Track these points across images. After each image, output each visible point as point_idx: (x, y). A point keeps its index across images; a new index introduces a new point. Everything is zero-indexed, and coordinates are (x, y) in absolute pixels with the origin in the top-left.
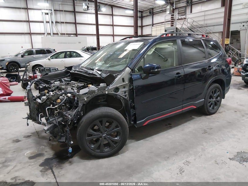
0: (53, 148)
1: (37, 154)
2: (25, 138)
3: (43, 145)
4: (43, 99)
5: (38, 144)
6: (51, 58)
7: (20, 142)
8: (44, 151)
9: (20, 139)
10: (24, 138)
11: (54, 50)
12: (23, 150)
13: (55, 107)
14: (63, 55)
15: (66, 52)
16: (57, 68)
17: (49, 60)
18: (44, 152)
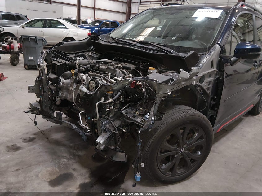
0: (82, 163)
1: (61, 175)
2: (26, 142)
3: (64, 157)
4: (63, 83)
5: (54, 154)
6: (26, 25)
7: (20, 151)
8: (71, 169)
9: (19, 145)
10: (24, 142)
11: (26, 17)
12: (31, 166)
13: (108, 102)
14: (40, 23)
15: (45, 20)
16: (44, 38)
17: (23, 27)
18: (71, 171)
